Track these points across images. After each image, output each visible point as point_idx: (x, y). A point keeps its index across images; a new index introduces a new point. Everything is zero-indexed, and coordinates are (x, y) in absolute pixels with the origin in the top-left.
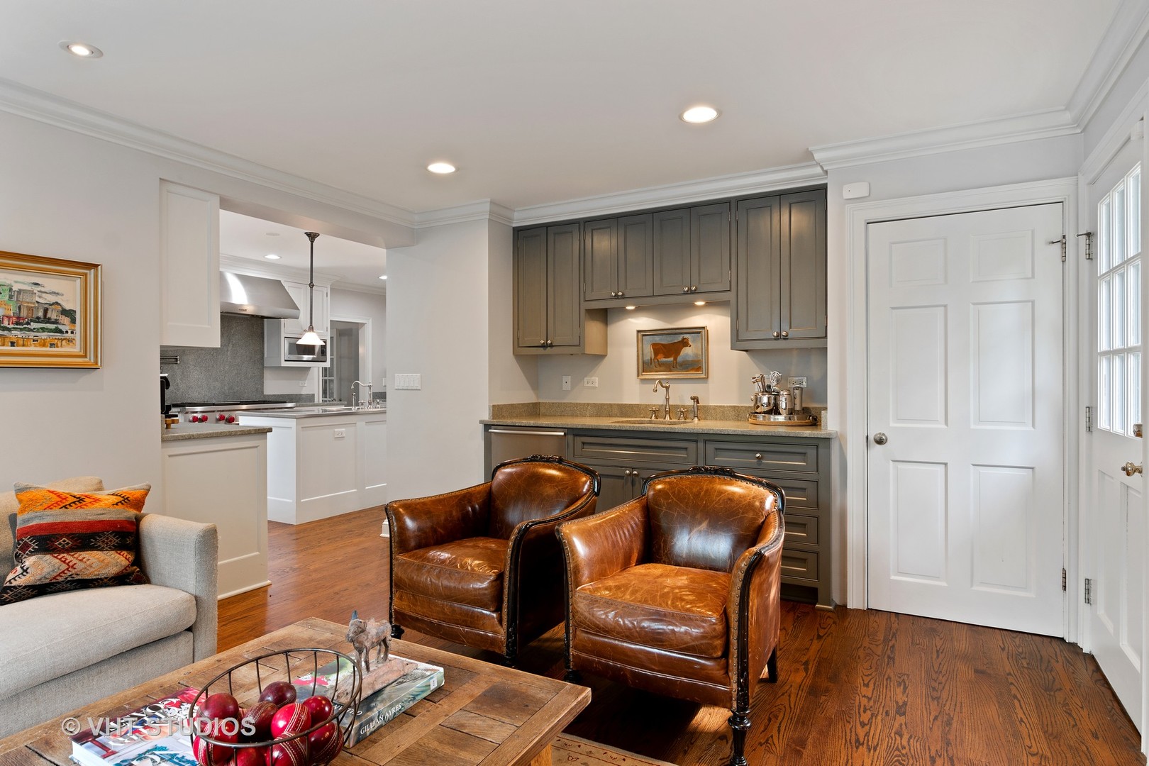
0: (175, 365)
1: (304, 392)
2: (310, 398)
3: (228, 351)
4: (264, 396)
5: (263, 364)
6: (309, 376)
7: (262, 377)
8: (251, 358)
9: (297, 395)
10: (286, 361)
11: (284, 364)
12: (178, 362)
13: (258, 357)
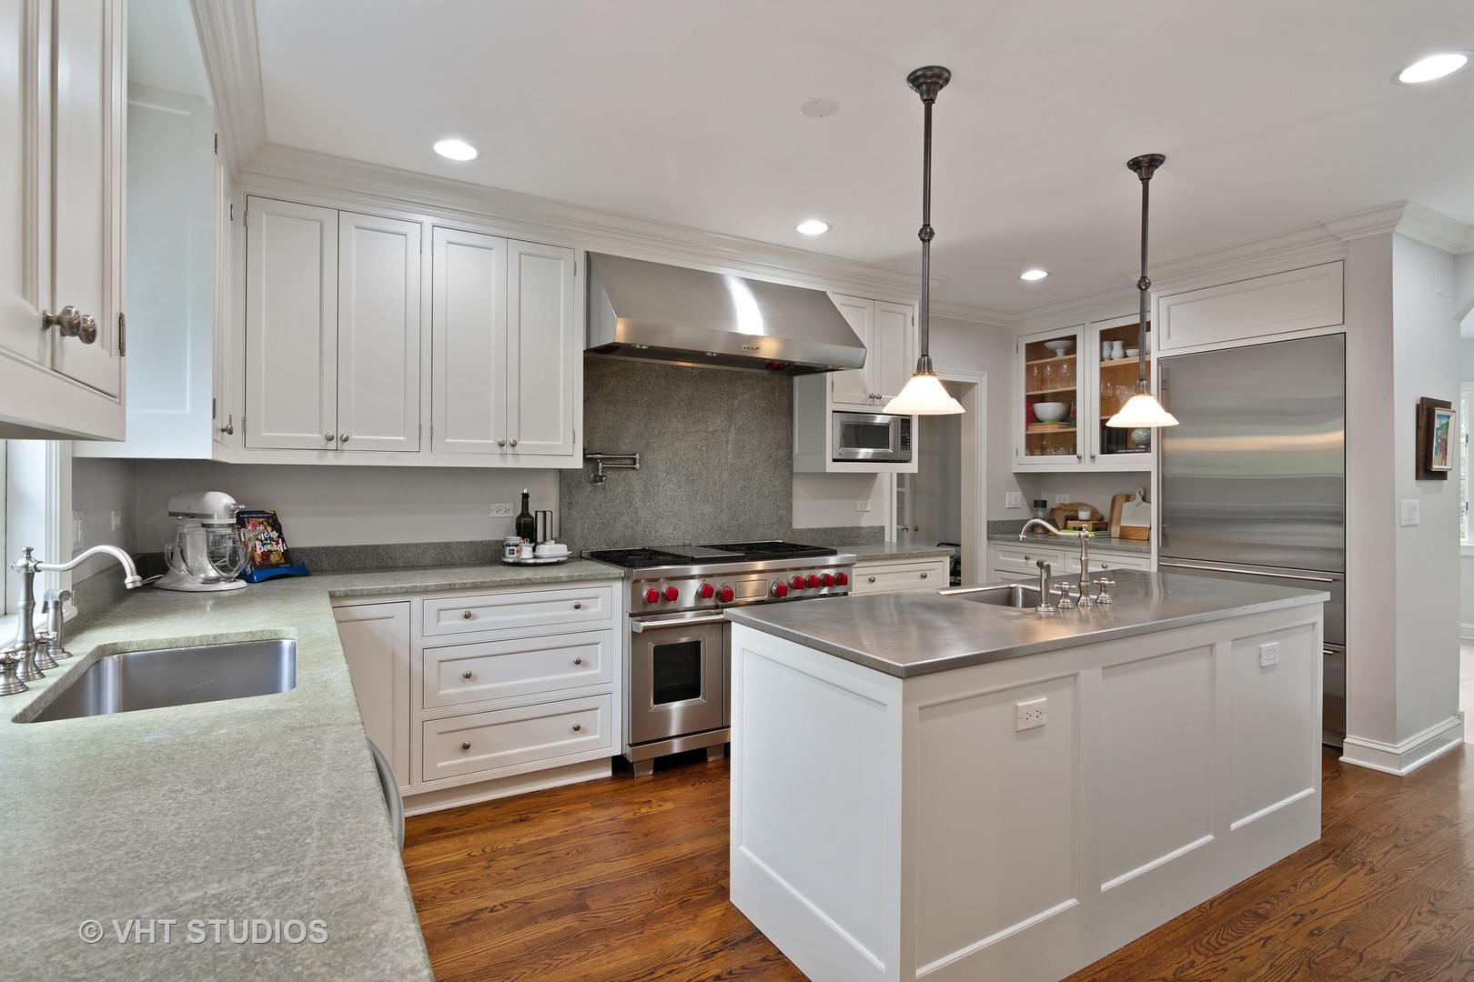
0: (631, 472)
1: (866, 522)
2: (877, 534)
3: (727, 441)
4: (794, 531)
5: (791, 467)
6: (874, 489)
7: (789, 495)
8: (770, 457)
9: (852, 528)
10: (834, 460)
11: (832, 467)
12: (637, 466)
13: (782, 453)
